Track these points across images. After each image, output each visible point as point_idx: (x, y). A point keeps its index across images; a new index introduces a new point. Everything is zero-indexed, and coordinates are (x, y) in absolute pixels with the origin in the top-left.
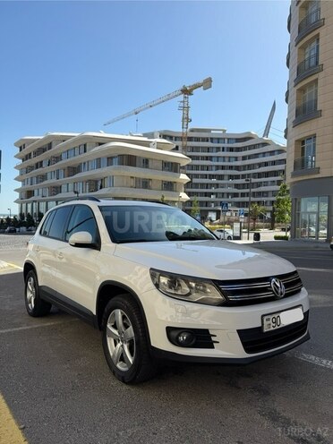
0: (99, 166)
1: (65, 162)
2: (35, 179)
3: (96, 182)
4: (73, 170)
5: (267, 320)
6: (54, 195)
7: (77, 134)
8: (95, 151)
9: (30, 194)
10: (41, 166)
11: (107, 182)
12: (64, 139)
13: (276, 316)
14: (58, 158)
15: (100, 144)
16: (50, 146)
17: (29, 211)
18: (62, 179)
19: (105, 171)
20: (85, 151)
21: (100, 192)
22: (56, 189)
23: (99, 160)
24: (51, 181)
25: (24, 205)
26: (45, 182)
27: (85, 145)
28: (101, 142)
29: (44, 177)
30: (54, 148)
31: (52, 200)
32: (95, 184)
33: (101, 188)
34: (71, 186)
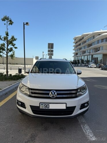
0: (98, 43)
1: (87, 43)
2: (78, 49)
3: (97, 49)
4: (90, 45)
5: (42, 105)
6: (84, 54)
7: (91, 33)
8: (97, 37)
9: (77, 54)
10: (80, 45)
11: (101, 48)
12: (87, 35)
13: (47, 104)
14: (85, 42)
15: (99, 35)
16: (83, 38)
17: (76, 59)
18: (86, 49)
19: (100, 44)
20: (94, 38)
21: (98, 52)
22: (84, 52)
23: (98, 41)
24: (83, 50)
25: (75, 58)
26: (81, 50)
27: (94, 36)
28: (99, 34)
29: (81, 49)
30: (84, 38)
31: (83, 56)
32: (97, 50)
33: (98, 51)
34: (89, 51)
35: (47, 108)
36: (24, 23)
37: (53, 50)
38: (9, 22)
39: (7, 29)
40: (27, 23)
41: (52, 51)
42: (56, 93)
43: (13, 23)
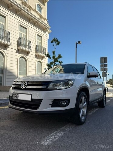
5: (14, 95)
13: (17, 94)
35: (16, 99)
36: (76, 42)
37: (107, 64)
38: (56, 43)
39: (55, 49)
40: (79, 42)
41: (106, 66)
42: (26, 84)
43: (60, 42)
